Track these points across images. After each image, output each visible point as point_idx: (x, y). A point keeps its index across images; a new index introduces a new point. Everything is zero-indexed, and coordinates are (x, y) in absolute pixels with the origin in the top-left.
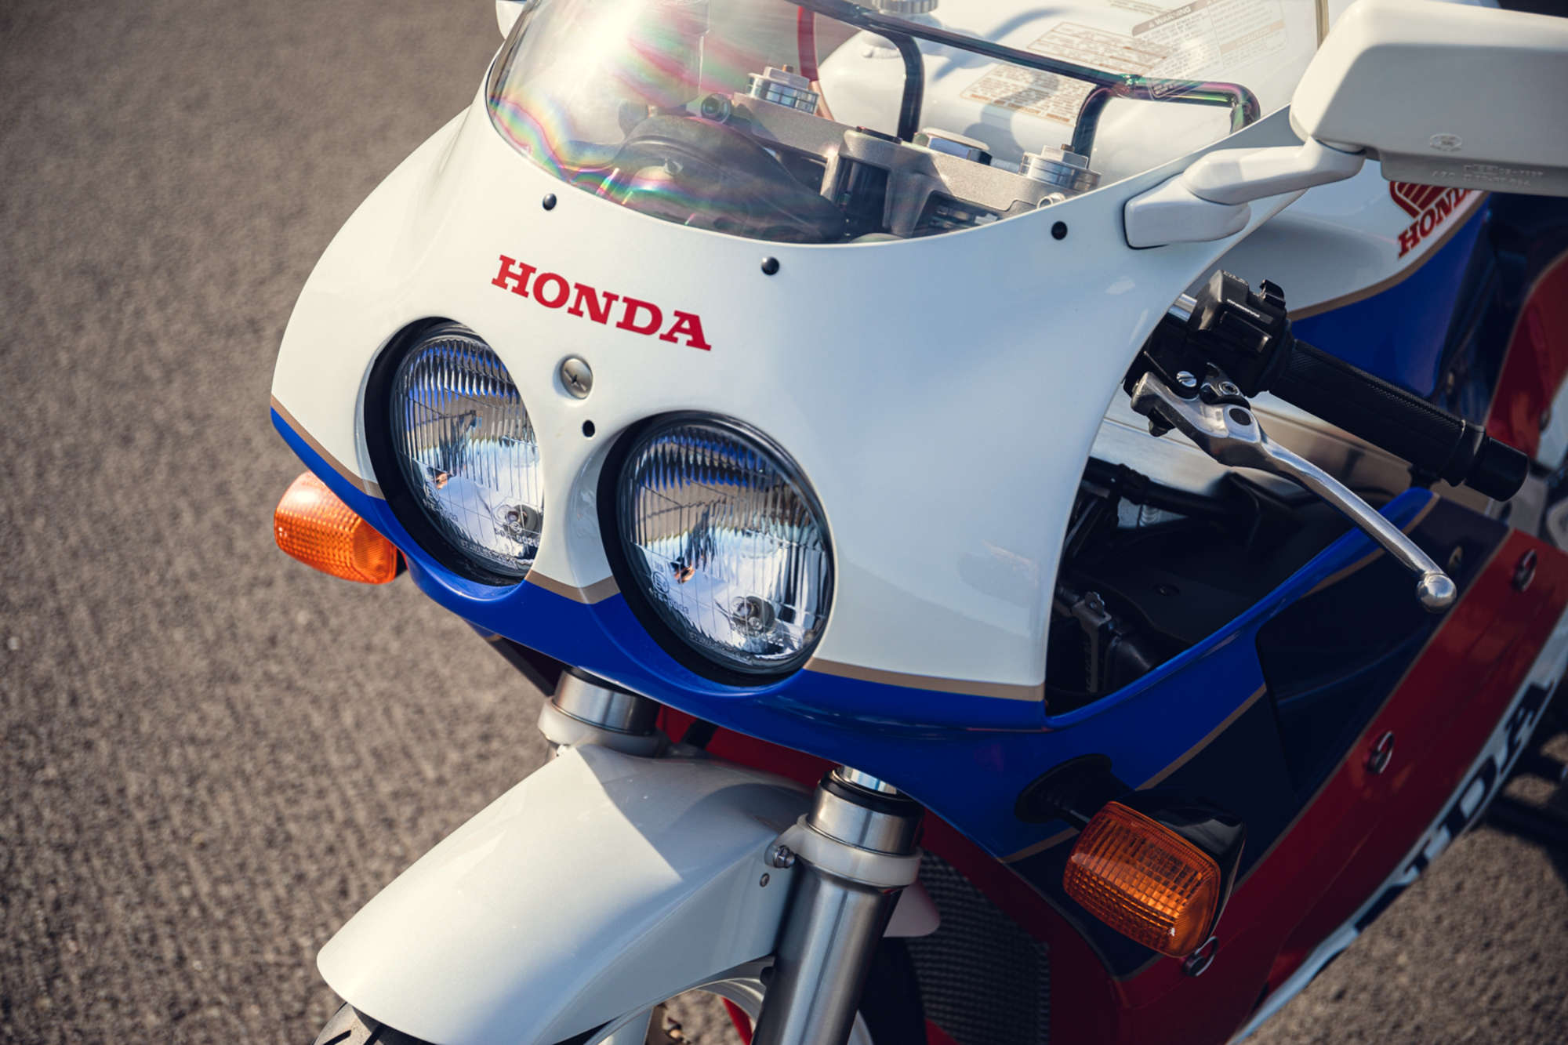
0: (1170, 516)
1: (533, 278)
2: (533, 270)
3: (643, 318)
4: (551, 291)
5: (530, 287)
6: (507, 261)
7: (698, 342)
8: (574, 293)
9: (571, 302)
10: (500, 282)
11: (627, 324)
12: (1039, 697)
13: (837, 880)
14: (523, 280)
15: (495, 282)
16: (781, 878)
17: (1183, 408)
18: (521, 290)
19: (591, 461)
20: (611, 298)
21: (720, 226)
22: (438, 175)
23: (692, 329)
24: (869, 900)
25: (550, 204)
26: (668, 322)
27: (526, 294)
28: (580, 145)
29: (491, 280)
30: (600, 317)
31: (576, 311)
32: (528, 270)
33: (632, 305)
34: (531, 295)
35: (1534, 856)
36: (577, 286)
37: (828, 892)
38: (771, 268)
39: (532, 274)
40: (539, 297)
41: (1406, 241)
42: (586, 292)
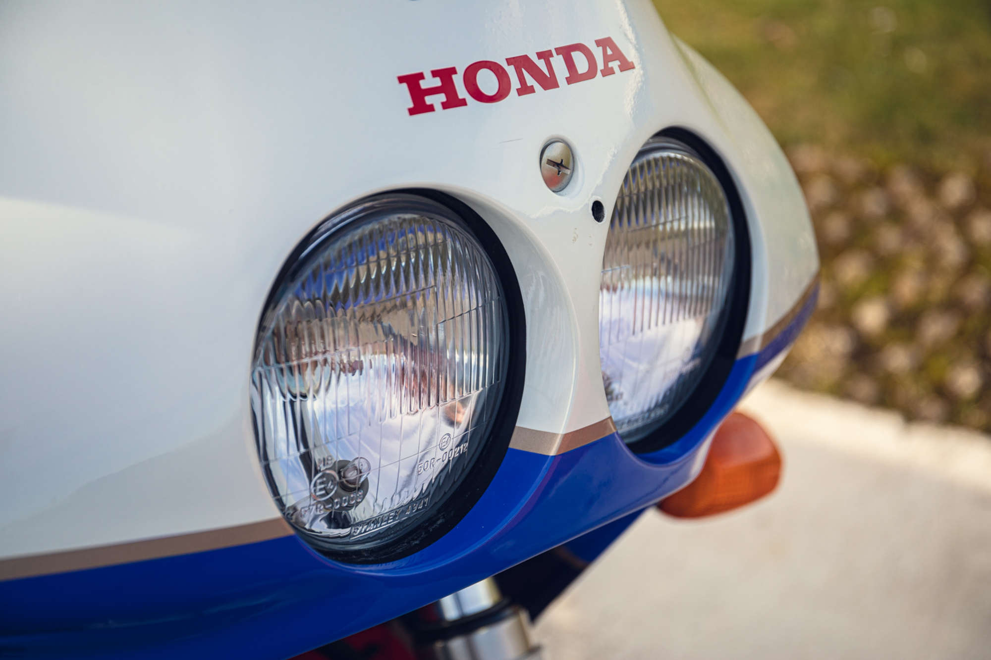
1: (458, 80)
2: (453, 71)
3: (581, 62)
4: (487, 82)
5: (462, 92)
6: (412, 81)
7: (624, 65)
8: (511, 71)
9: (515, 83)
10: (419, 107)
14: (447, 87)
15: (412, 112)
18: (453, 102)
20: (545, 55)
23: (615, 53)
26: (598, 56)
27: (463, 103)
29: (407, 113)
30: (549, 83)
31: (525, 90)
32: (445, 75)
33: (566, 52)
34: (469, 99)
36: (510, 61)
39: (454, 77)
40: (479, 96)
42: (521, 62)
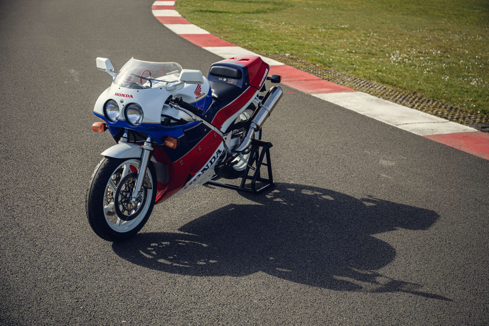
0: (176, 122)
3: (128, 96)
7: (132, 97)
11: (126, 96)
12: (160, 123)
13: (147, 150)
16: (141, 150)
17: (173, 105)
19: (124, 108)
21: (134, 88)
22: (108, 90)
23: (132, 96)
24: (149, 152)
25: (119, 88)
26: (130, 96)
28: (122, 84)
29: (115, 95)
30: (124, 96)
33: (127, 95)
34: (118, 96)
35: (235, 191)
37: (145, 151)
38: (138, 91)
39: (118, 94)
41: (197, 98)
42: (123, 95)
